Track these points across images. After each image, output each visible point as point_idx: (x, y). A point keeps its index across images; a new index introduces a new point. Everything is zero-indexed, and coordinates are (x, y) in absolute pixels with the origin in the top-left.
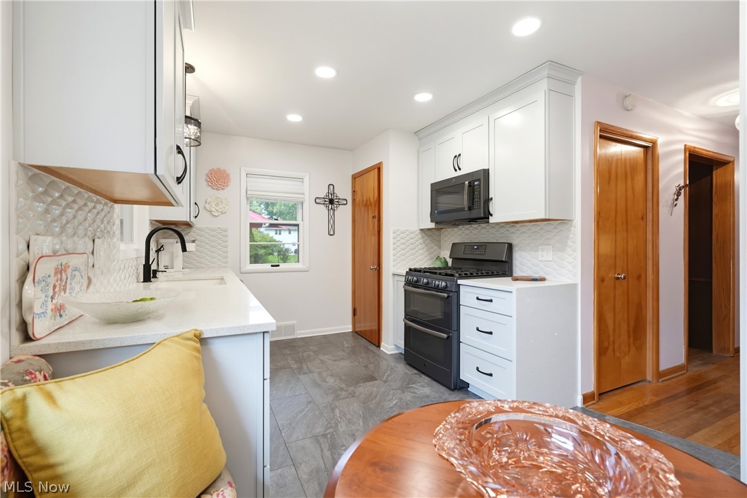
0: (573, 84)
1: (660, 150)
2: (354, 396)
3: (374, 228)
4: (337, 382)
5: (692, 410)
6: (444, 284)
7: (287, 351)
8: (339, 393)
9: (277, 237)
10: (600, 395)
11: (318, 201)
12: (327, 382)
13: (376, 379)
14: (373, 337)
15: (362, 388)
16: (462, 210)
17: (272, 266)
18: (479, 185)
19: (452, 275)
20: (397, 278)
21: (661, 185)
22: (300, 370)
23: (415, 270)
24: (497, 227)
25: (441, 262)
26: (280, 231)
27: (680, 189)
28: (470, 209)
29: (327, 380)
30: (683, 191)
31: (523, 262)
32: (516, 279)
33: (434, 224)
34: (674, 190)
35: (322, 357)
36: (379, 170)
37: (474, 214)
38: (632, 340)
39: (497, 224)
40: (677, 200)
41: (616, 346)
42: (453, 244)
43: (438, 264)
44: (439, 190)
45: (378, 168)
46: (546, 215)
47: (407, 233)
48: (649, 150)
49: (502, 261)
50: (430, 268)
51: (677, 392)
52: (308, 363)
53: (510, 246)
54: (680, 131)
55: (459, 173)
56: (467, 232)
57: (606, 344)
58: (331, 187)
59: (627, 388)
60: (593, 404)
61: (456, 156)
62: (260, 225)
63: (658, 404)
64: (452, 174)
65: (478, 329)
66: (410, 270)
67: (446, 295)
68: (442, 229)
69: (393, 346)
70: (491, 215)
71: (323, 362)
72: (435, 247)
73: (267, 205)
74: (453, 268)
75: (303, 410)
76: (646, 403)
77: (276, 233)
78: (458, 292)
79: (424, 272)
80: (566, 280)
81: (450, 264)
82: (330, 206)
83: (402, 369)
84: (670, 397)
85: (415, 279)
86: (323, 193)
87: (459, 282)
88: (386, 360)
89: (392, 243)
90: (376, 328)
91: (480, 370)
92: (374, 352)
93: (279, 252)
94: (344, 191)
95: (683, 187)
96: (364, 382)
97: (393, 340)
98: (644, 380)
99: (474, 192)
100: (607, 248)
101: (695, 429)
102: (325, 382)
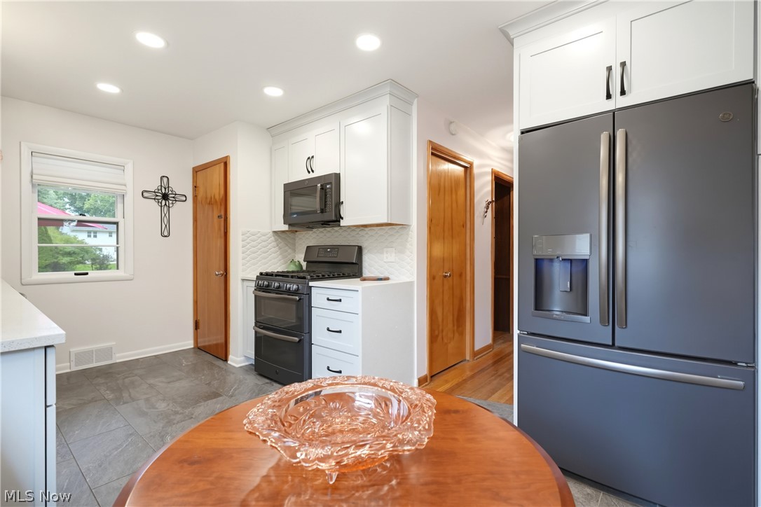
0: (411, 104)
1: (476, 171)
2: (192, 418)
3: (220, 229)
4: (171, 405)
5: (493, 378)
6: (295, 287)
7: (101, 380)
8: (172, 417)
9: (91, 242)
10: (432, 377)
11: (145, 194)
12: (157, 408)
13: (220, 395)
14: (221, 351)
15: (202, 407)
16: (315, 212)
17: (76, 274)
18: (331, 188)
19: (304, 278)
20: (246, 283)
21: (476, 200)
22: (119, 400)
23: (267, 274)
24: (349, 230)
25: (296, 265)
26: (95, 232)
27: (489, 204)
28: (323, 211)
29: (157, 406)
30: (490, 206)
31: (371, 264)
32: (364, 280)
33: (287, 226)
34: (484, 204)
35: (151, 381)
36: (226, 164)
37: (326, 217)
38: (455, 328)
39: (349, 227)
40: (486, 212)
41: (444, 333)
42: (308, 247)
43: (292, 268)
44: (293, 191)
45: (225, 163)
46: (388, 220)
47: (259, 235)
48: (468, 169)
49: (353, 263)
50: (283, 272)
51: (485, 366)
52: (131, 390)
53: (360, 249)
54: (489, 157)
55: (312, 175)
56: (321, 235)
57: (437, 333)
58: (165, 180)
59: (453, 368)
60: (426, 385)
61: (309, 158)
62: (58, 223)
63: (472, 377)
64: (305, 176)
65: (328, 330)
66: (261, 274)
67: (297, 298)
68: (296, 231)
69: (243, 358)
70: (342, 218)
71: (151, 386)
72: (289, 251)
73: (73, 198)
74: (307, 271)
75: (121, 445)
76: (464, 378)
77: (89, 236)
78: (309, 295)
79: (276, 275)
80: (405, 279)
81: (304, 268)
82: (164, 202)
83: (253, 380)
84: (480, 371)
85: (266, 283)
86: (154, 185)
87: (311, 284)
88: (233, 373)
89: (241, 246)
90: (223, 341)
91: (330, 369)
92: (220, 367)
93: (93, 260)
94: (182, 184)
95: (491, 202)
96: (205, 401)
97: (242, 350)
98: (465, 360)
99: (326, 195)
100: (438, 250)
101: (493, 392)
102: (154, 407)
